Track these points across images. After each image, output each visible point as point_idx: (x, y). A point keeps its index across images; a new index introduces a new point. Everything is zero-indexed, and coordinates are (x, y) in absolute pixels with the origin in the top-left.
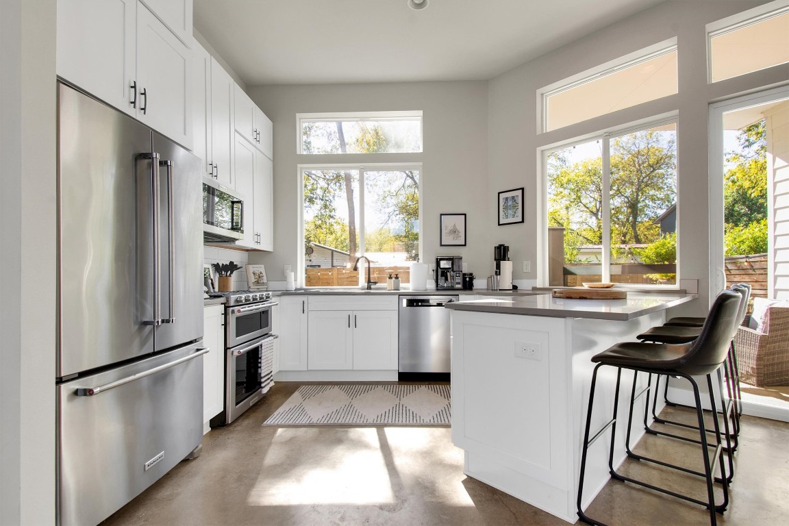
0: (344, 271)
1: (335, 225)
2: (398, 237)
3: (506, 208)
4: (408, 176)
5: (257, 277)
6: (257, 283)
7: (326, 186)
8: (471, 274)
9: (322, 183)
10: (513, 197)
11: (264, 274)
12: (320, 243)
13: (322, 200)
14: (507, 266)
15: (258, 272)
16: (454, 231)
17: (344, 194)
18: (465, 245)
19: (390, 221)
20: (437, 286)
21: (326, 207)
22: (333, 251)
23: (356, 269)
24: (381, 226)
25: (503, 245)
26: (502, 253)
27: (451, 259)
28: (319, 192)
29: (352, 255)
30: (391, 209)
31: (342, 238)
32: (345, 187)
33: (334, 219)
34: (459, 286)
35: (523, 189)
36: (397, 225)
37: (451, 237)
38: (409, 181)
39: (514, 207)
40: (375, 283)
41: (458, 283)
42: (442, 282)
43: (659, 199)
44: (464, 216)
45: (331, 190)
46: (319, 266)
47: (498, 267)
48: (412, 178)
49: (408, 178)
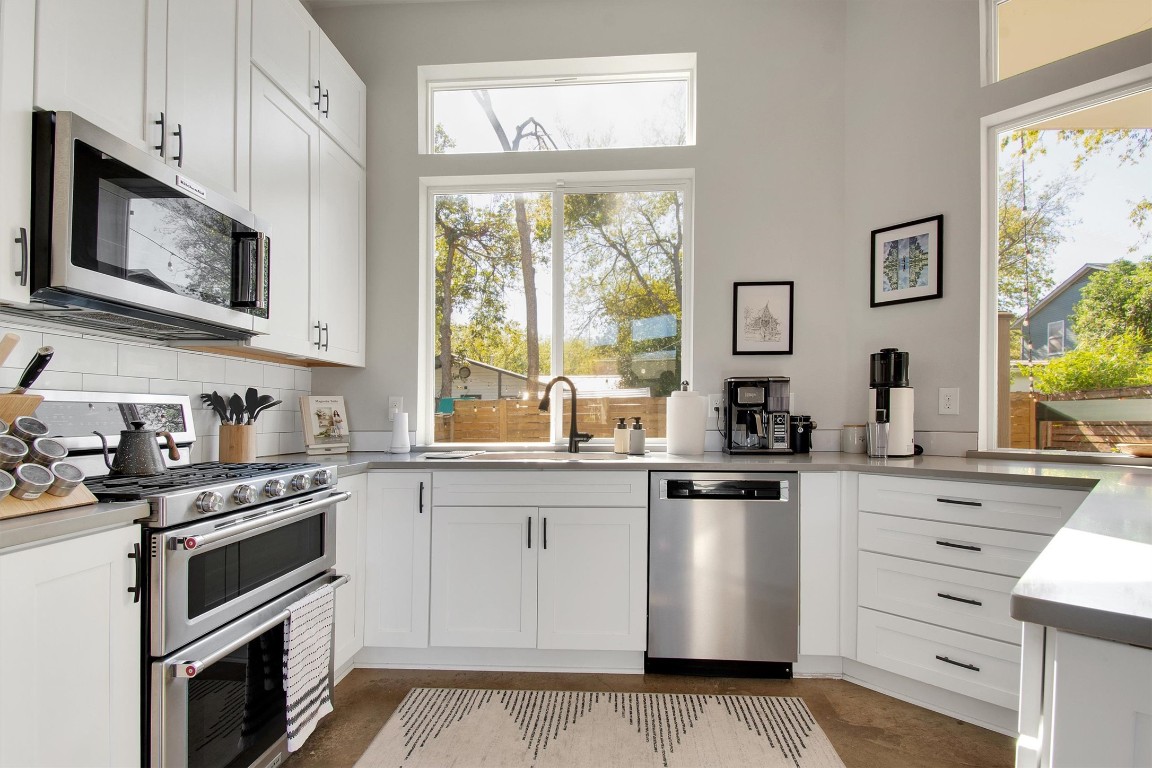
0: (518, 406)
1: (503, 332)
2: (603, 349)
3: (891, 266)
4: (620, 253)
5: (326, 423)
6: (326, 436)
7: (491, 270)
8: (807, 419)
9: (485, 265)
10: (913, 240)
11: (343, 416)
12: (481, 361)
13: (484, 291)
14: (902, 400)
15: (328, 413)
16: (766, 322)
17: (520, 283)
18: (790, 352)
19: (591, 325)
20: (730, 447)
21: (489, 302)
22: (500, 372)
23: (545, 405)
24: (577, 333)
25: (894, 350)
26: (889, 370)
27: (764, 384)
28: (479, 279)
29: (532, 379)
30: (593, 307)
31: (516, 353)
32: (521, 271)
33: (503, 322)
34: (784, 446)
35: (940, 219)
36: (603, 331)
37: (758, 335)
38: (622, 263)
39: (915, 261)
40: (588, 437)
41: (782, 440)
42: (741, 436)
43: (1017, 290)
44: (788, 287)
45: (499, 276)
46: (479, 397)
47: (883, 402)
48: (627, 256)
49: (621, 257)
